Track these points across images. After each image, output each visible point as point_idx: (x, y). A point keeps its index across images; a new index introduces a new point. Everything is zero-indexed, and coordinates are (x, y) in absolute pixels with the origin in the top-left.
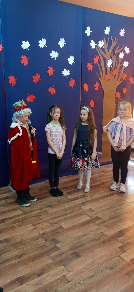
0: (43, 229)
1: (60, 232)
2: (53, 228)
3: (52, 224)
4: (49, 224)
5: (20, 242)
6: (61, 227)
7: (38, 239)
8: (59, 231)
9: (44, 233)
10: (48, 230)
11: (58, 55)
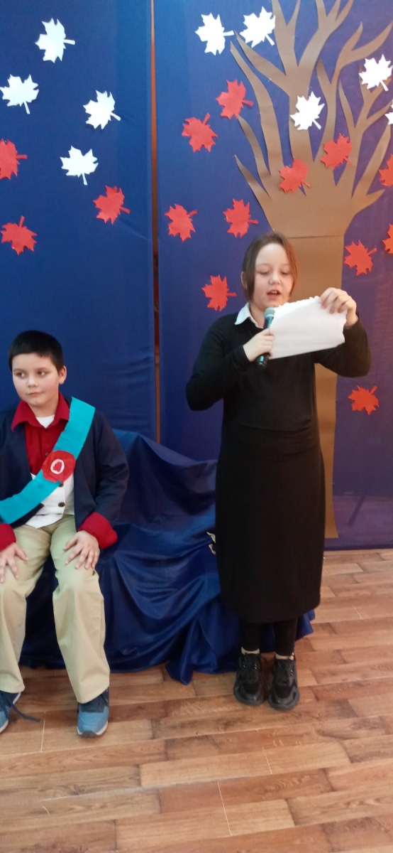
11: (37, 91)
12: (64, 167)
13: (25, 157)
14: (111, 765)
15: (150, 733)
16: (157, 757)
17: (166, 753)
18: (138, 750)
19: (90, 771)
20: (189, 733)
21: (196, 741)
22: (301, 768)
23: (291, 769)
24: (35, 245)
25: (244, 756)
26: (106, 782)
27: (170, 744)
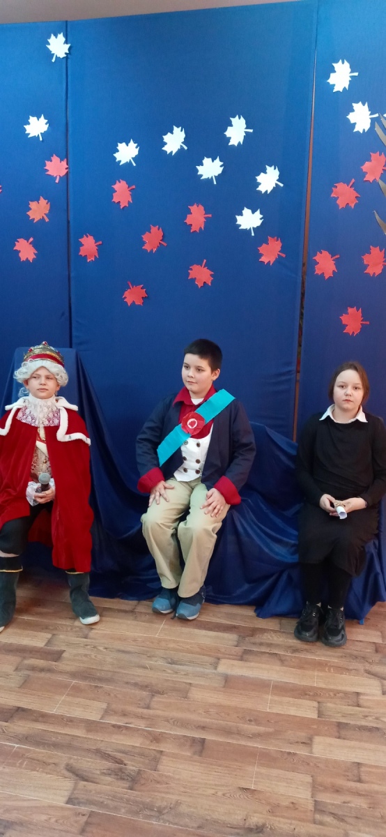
11: (222, 168)
12: (238, 223)
13: (210, 216)
14: (200, 654)
15: (235, 643)
16: (235, 657)
17: (242, 656)
18: (223, 650)
19: (184, 654)
20: (263, 649)
21: (267, 655)
22: (340, 688)
23: (332, 687)
24: (212, 280)
25: (299, 671)
26: (193, 662)
27: (246, 652)
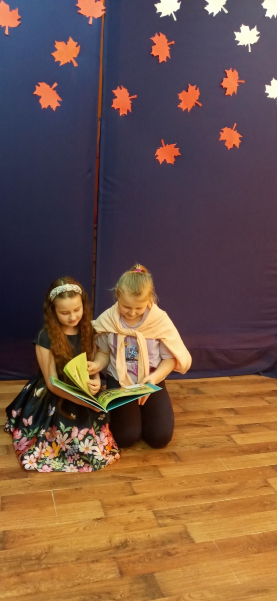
0: (127, 527)
1: (177, 553)
2: (157, 533)
3: (162, 517)
4: (150, 515)
5: (38, 558)
6: (185, 536)
7: (97, 561)
8: (174, 548)
9: (124, 544)
10: (142, 536)
11: (258, 38)
12: (266, 92)
13: (243, 82)
24: (240, 143)
